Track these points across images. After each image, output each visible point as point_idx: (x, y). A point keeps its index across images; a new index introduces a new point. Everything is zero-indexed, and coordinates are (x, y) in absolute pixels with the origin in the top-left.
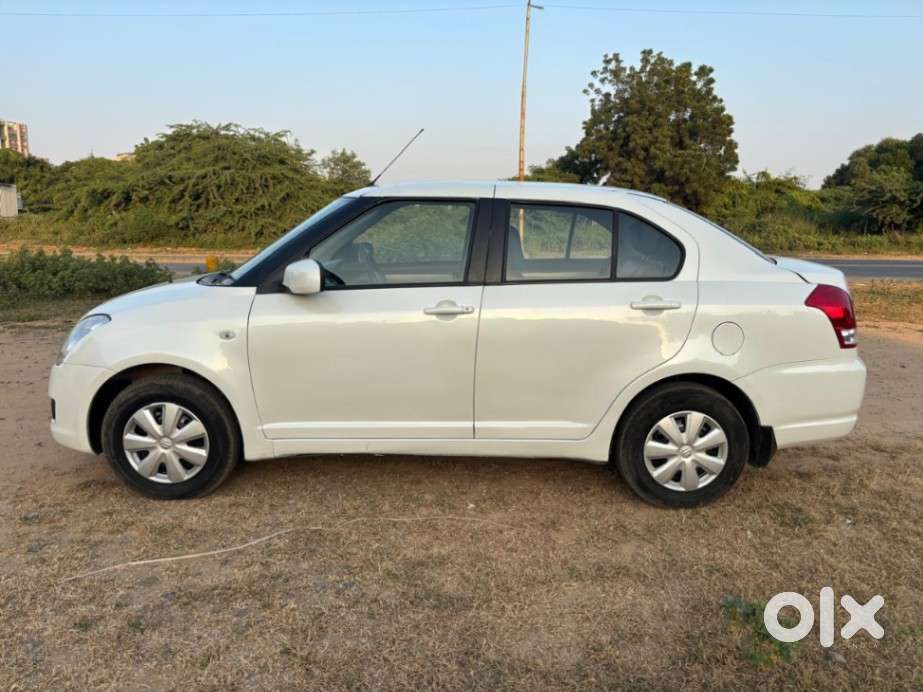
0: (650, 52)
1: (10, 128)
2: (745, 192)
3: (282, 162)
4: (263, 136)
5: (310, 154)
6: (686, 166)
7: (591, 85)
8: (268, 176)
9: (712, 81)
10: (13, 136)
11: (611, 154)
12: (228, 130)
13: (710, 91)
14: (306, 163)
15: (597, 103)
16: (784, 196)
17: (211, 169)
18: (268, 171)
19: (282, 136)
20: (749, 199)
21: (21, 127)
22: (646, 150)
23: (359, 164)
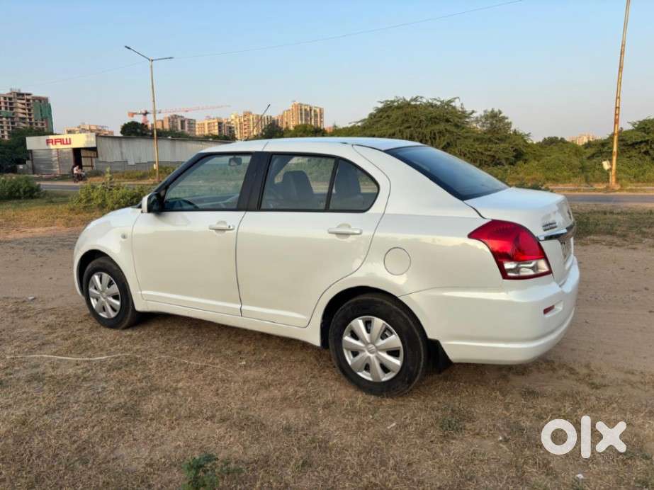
1: (315, 111)
3: (448, 121)
4: (439, 103)
5: (471, 114)
8: (436, 132)
10: (316, 115)
12: (416, 101)
14: (467, 120)
17: (398, 128)
18: (436, 128)
19: (453, 101)
21: (320, 110)
23: (504, 118)
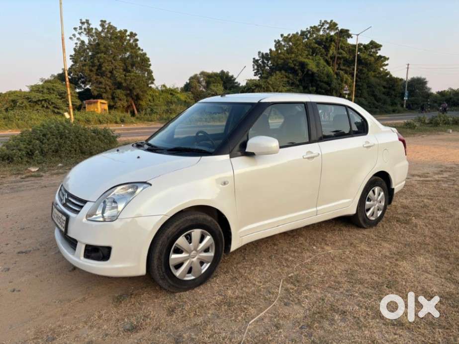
0: (105, 21)
2: (157, 94)
6: (133, 81)
7: (74, 35)
9: (137, 40)
11: (92, 73)
13: (136, 45)
15: (78, 45)
16: (174, 97)
20: (160, 98)
22: (111, 72)
